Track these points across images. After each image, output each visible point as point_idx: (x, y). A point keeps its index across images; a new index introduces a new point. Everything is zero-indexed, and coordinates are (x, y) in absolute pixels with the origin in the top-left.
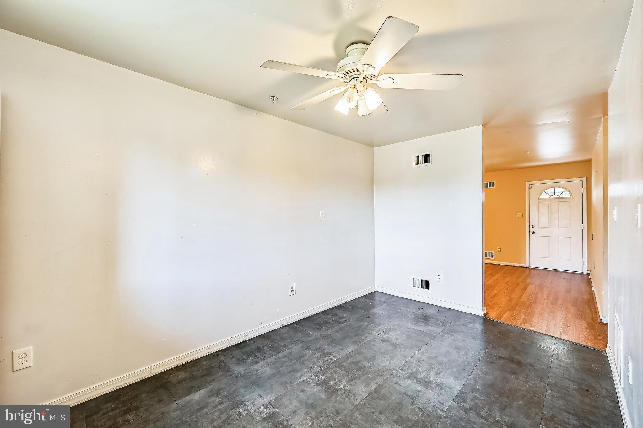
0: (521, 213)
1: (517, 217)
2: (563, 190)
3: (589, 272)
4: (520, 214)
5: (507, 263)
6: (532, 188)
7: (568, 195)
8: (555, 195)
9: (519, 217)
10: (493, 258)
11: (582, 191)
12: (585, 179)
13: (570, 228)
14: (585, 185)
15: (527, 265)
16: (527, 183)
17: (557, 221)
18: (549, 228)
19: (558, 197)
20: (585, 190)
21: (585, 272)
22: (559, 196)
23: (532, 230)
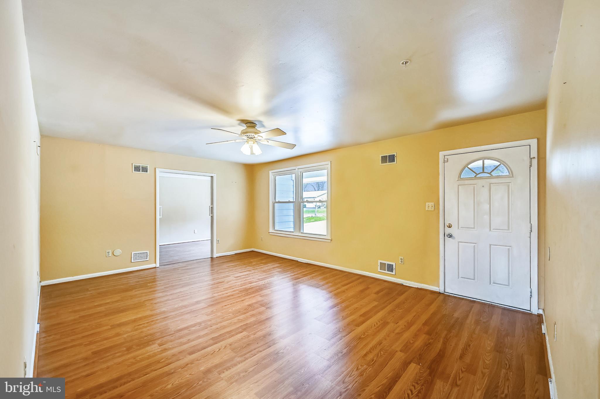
0: (433, 204)
1: (426, 210)
2: (498, 163)
3: (541, 312)
4: (431, 204)
5: (412, 283)
6: (449, 160)
7: (506, 173)
8: (483, 172)
9: (430, 209)
10: (394, 273)
11: (529, 165)
12: (534, 142)
13: (508, 229)
14: (534, 154)
15: (442, 291)
16: (442, 154)
17: (486, 217)
18: (474, 228)
19: (489, 175)
20: (535, 162)
21: (535, 311)
22: (490, 173)
23: (448, 231)
